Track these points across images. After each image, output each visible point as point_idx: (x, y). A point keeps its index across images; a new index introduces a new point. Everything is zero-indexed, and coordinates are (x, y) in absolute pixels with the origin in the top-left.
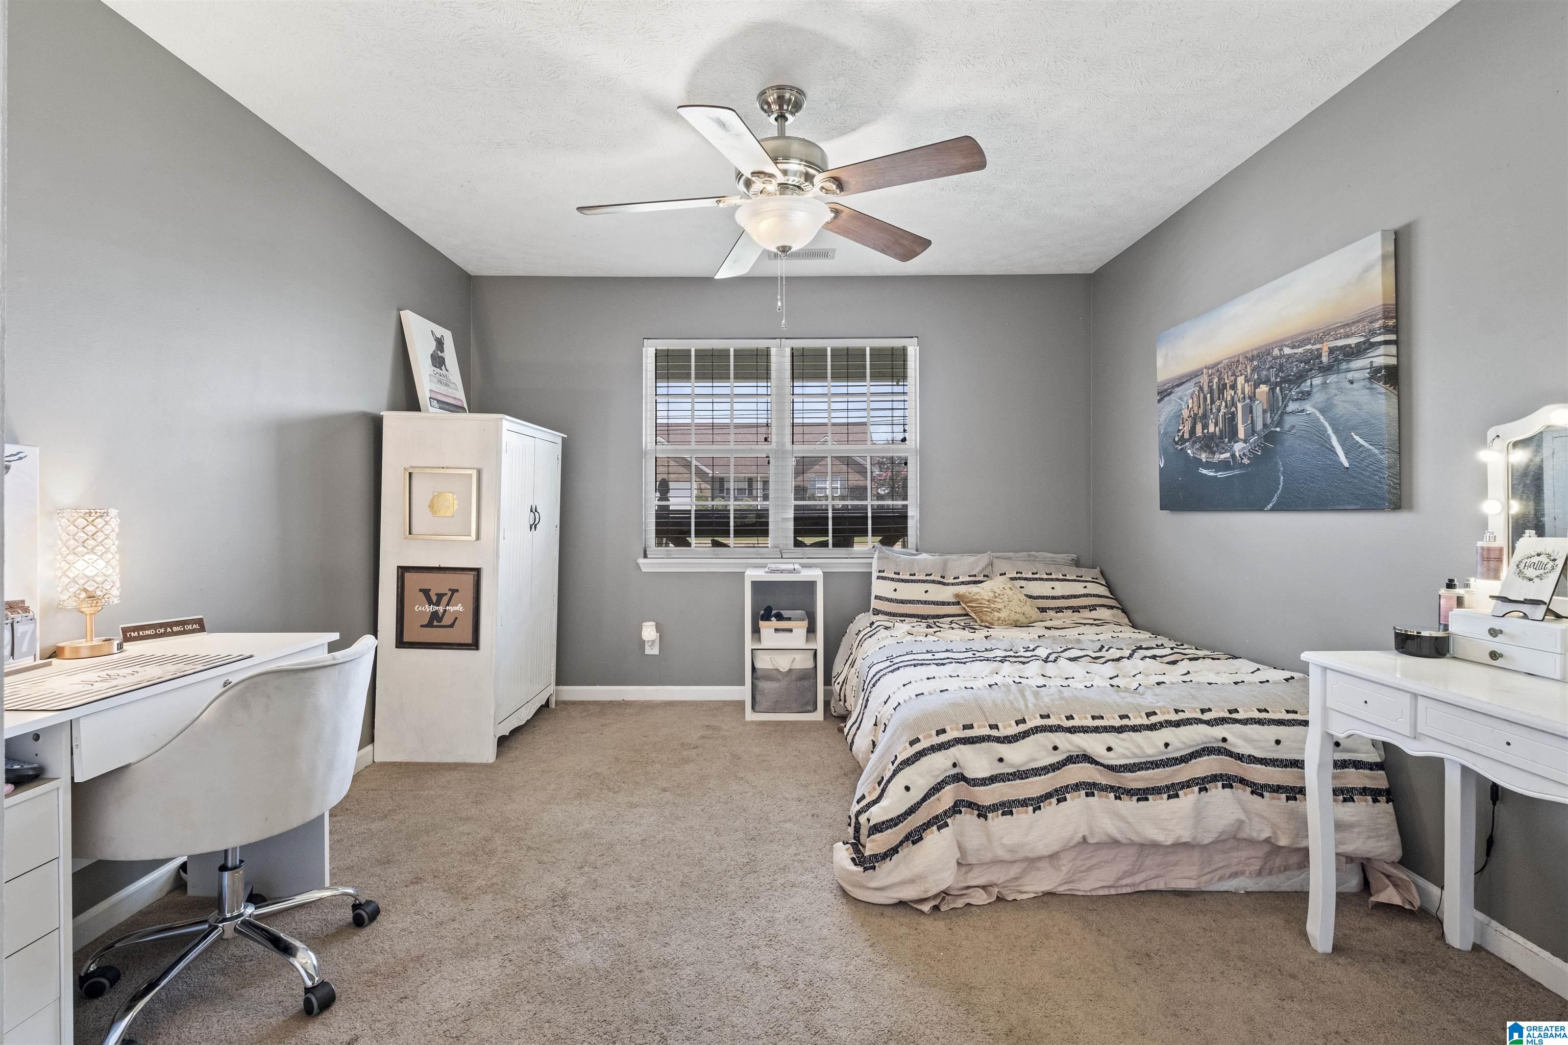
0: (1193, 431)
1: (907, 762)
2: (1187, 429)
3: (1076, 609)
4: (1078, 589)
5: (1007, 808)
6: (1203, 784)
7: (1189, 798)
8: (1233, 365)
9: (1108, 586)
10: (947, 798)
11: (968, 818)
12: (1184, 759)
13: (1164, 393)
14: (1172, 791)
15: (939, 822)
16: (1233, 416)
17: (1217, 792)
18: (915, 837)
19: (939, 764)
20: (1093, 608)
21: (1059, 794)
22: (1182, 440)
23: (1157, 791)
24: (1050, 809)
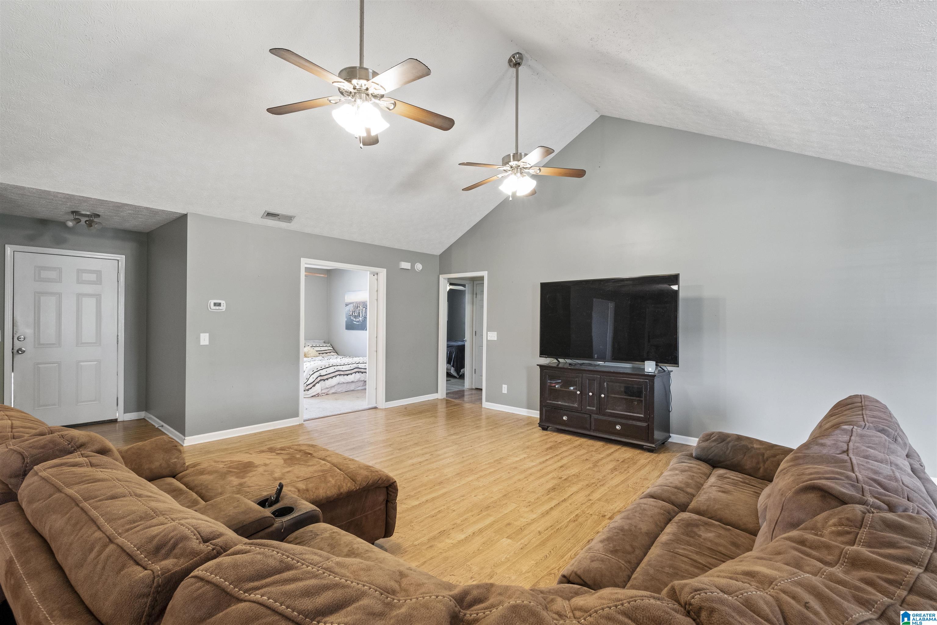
0: (352, 314)
1: (312, 374)
2: (351, 313)
3: (326, 353)
4: (326, 348)
5: (327, 379)
6: (355, 372)
7: (354, 375)
8: (360, 303)
9: (333, 347)
10: (319, 379)
11: (322, 382)
12: (353, 369)
13: (347, 305)
14: (351, 374)
15: (318, 382)
16: (359, 313)
17: (357, 373)
18: (314, 386)
19: (317, 374)
20: (330, 352)
21: (336, 376)
22: (350, 315)
23: (349, 374)
24: (334, 378)
